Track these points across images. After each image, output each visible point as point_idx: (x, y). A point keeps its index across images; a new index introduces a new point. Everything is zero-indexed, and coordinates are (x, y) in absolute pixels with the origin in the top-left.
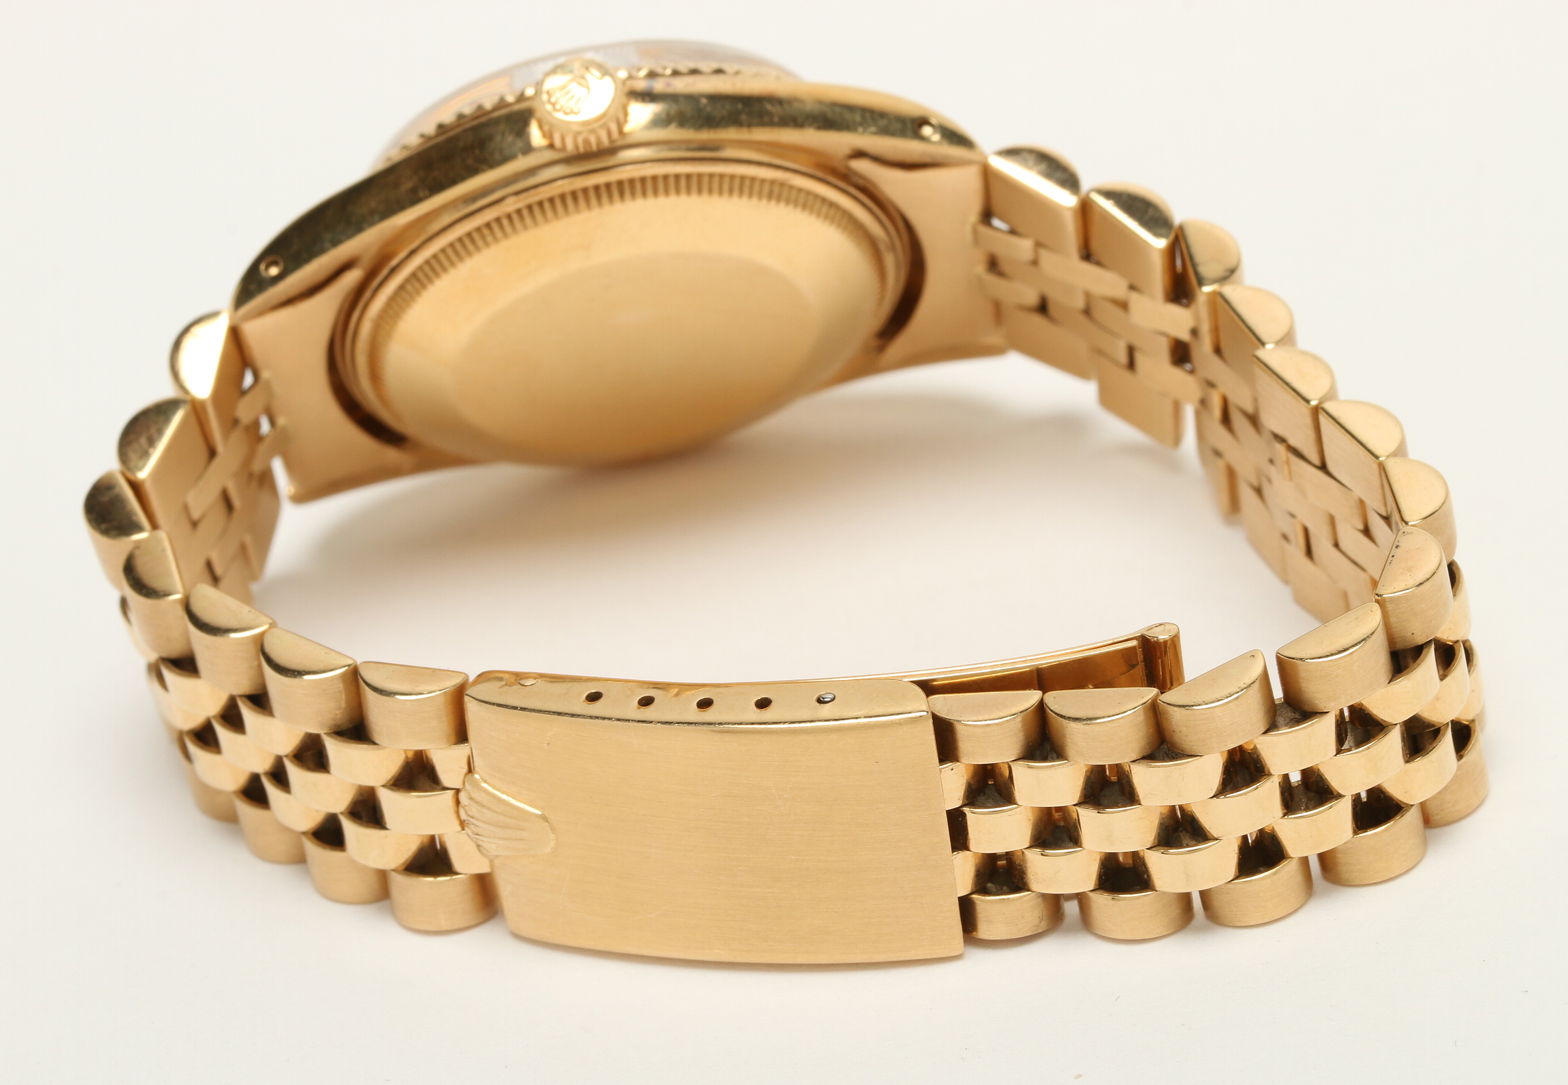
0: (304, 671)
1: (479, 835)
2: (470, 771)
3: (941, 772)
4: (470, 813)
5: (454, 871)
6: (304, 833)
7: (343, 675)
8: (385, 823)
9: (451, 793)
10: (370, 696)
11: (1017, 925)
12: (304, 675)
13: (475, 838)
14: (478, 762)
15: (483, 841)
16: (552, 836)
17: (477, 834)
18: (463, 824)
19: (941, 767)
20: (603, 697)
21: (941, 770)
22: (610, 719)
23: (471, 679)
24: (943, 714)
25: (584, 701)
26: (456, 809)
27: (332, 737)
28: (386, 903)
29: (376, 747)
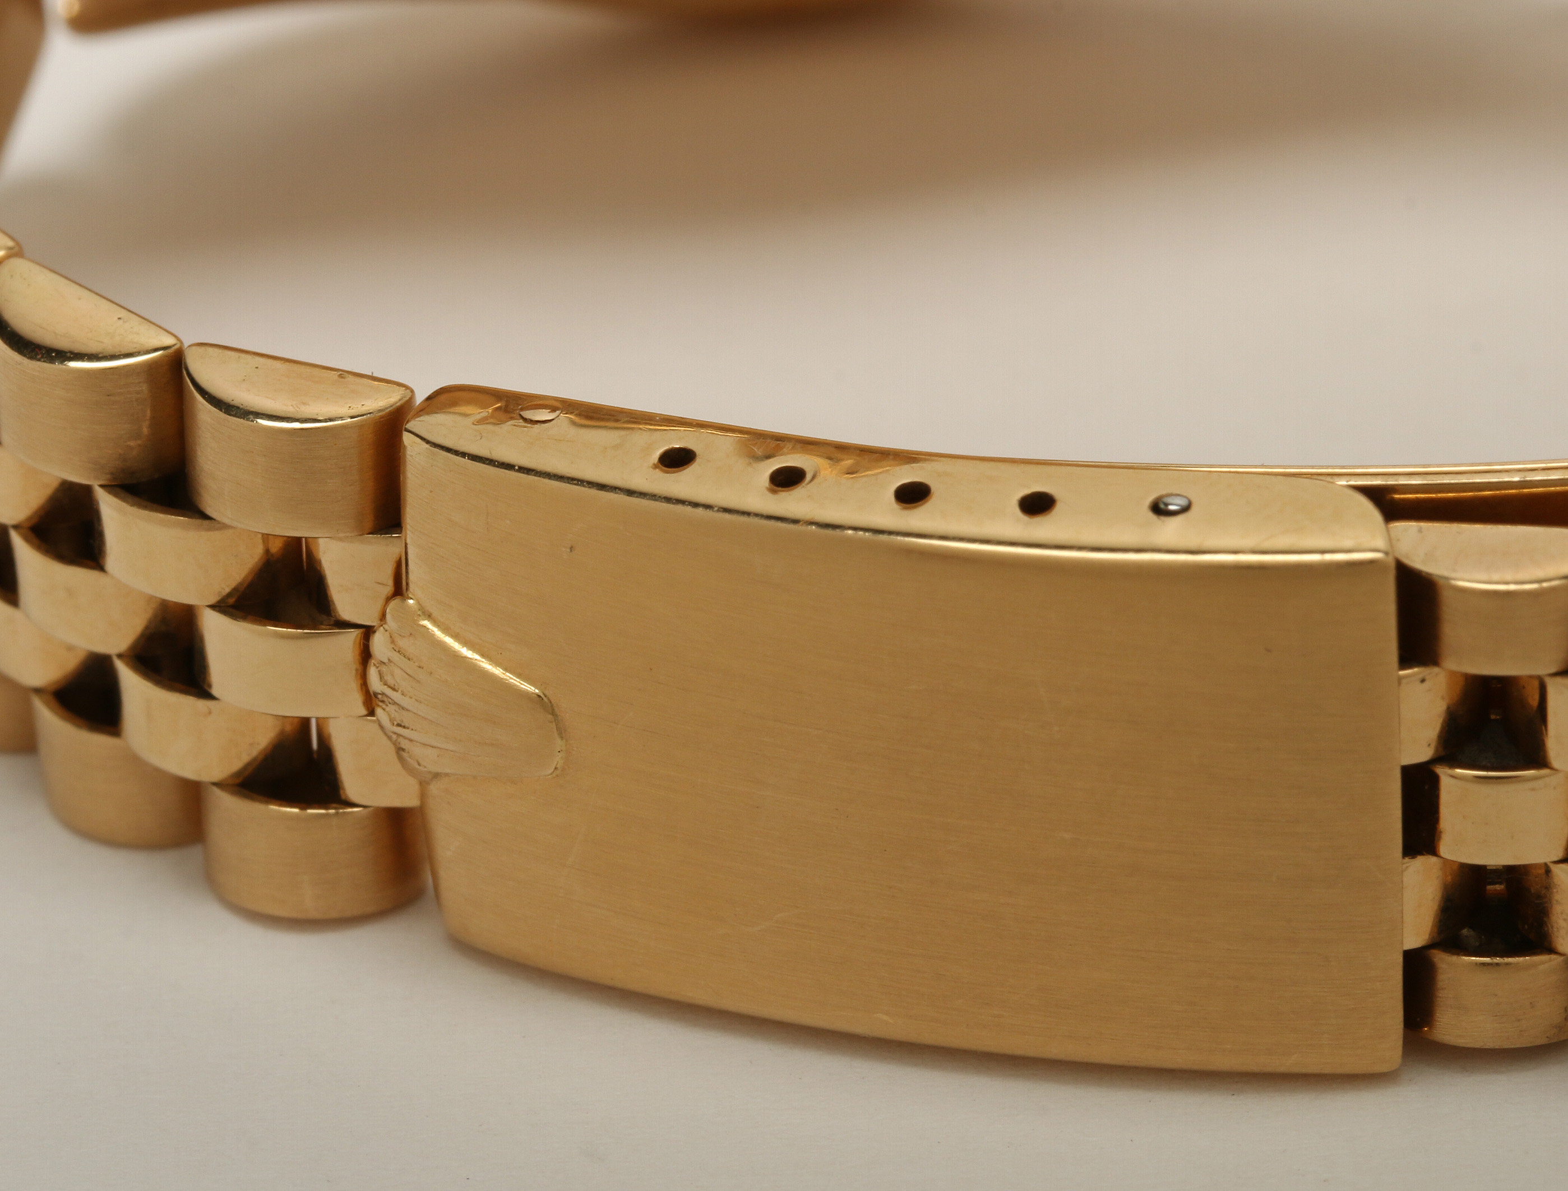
0: (71, 352)
1: (404, 727)
2: (399, 589)
3: (1399, 683)
4: (389, 678)
5: (343, 797)
6: (38, 691)
7: (150, 368)
8: (210, 686)
9: (354, 634)
10: (204, 413)
11: (1519, 1020)
12: (71, 359)
13: (395, 733)
14: (416, 574)
15: (411, 740)
16: (559, 743)
17: (399, 725)
18: (371, 702)
19: (1402, 673)
20: (698, 460)
21: (1400, 679)
22: (708, 507)
23: (420, 398)
24: (1418, 563)
25: (655, 467)
26: (360, 668)
27: (116, 495)
28: (195, 852)
29: (206, 522)
